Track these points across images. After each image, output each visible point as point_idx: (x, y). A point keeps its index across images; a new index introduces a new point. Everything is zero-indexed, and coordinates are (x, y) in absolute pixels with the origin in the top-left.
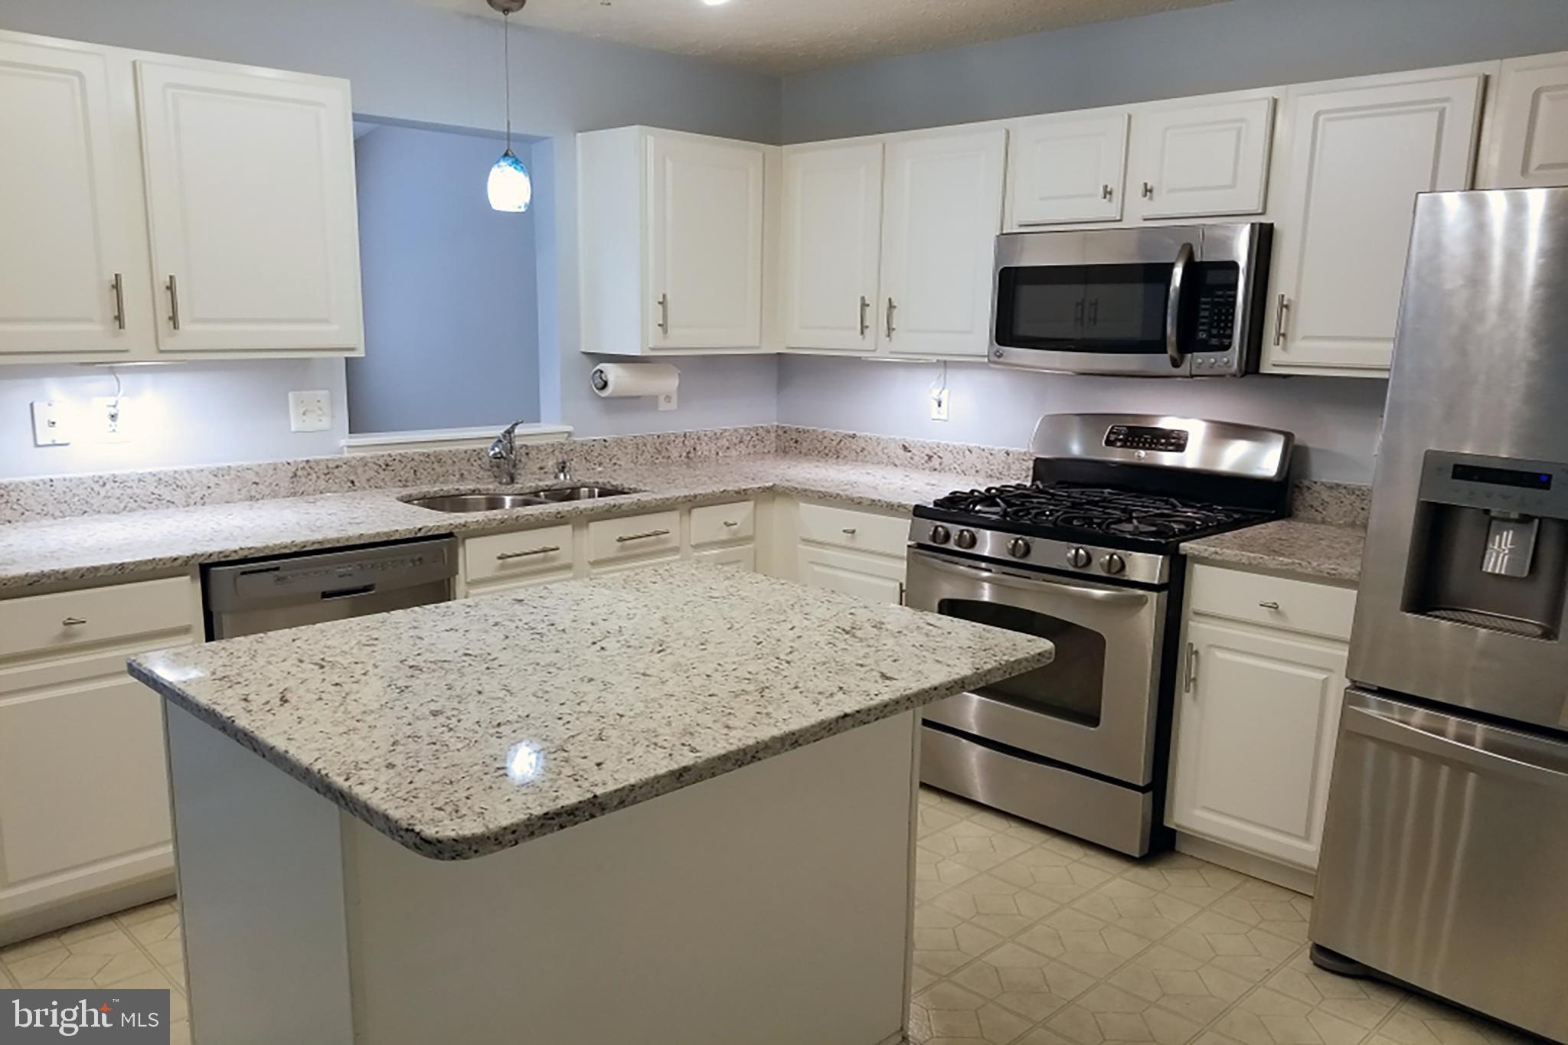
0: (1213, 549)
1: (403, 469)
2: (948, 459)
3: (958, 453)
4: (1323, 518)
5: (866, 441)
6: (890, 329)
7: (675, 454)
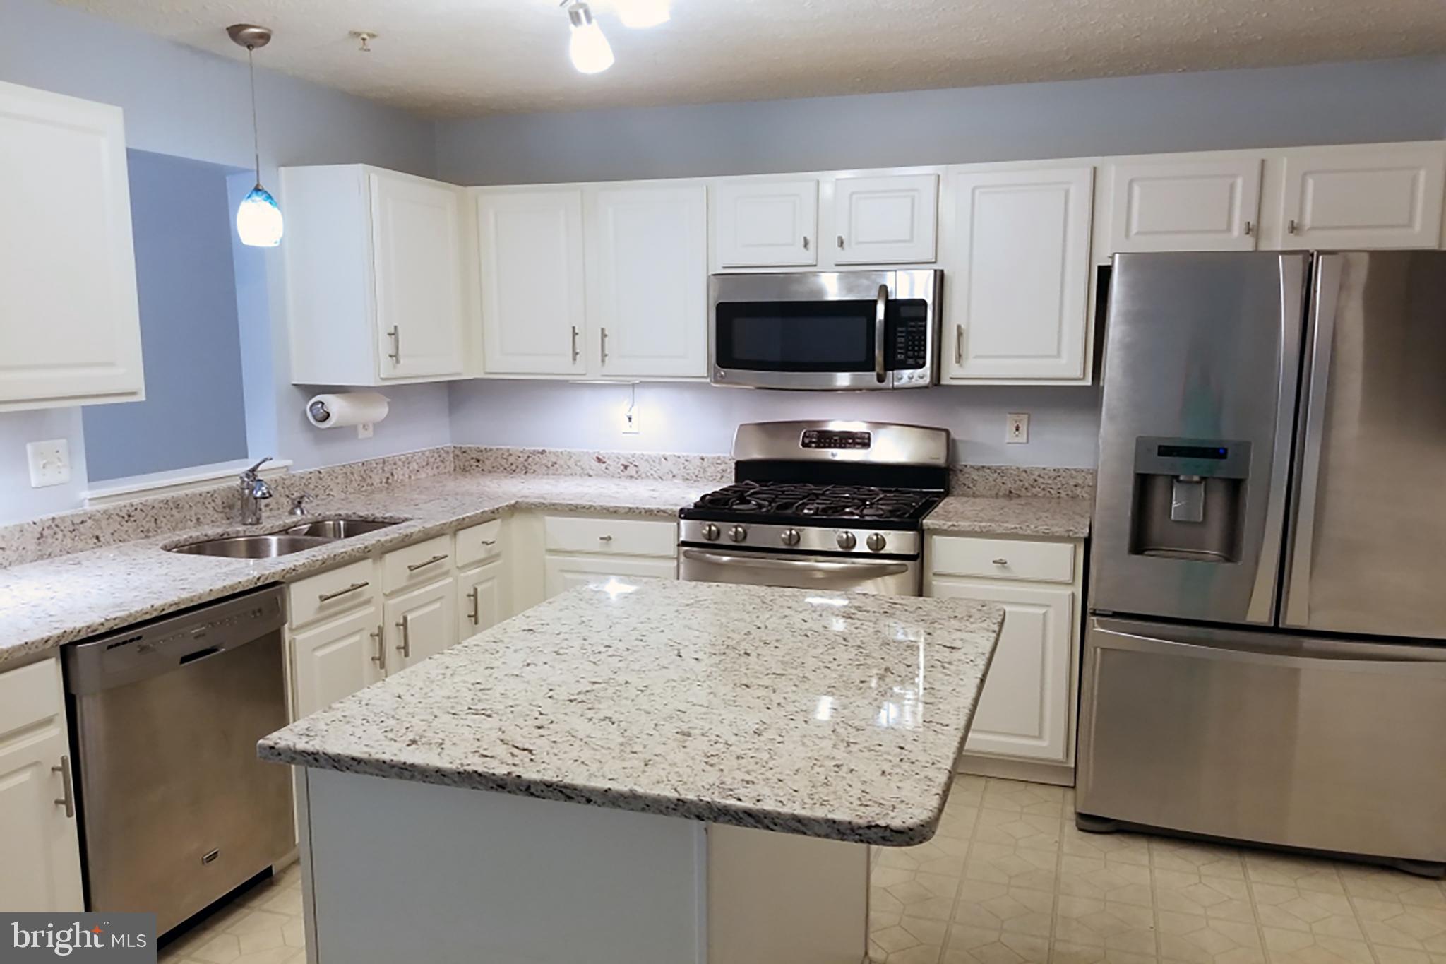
0: (950, 523)
1: (144, 519)
2: (644, 467)
3: (654, 461)
4: (974, 493)
5: (558, 456)
6: (604, 355)
7: (376, 480)
